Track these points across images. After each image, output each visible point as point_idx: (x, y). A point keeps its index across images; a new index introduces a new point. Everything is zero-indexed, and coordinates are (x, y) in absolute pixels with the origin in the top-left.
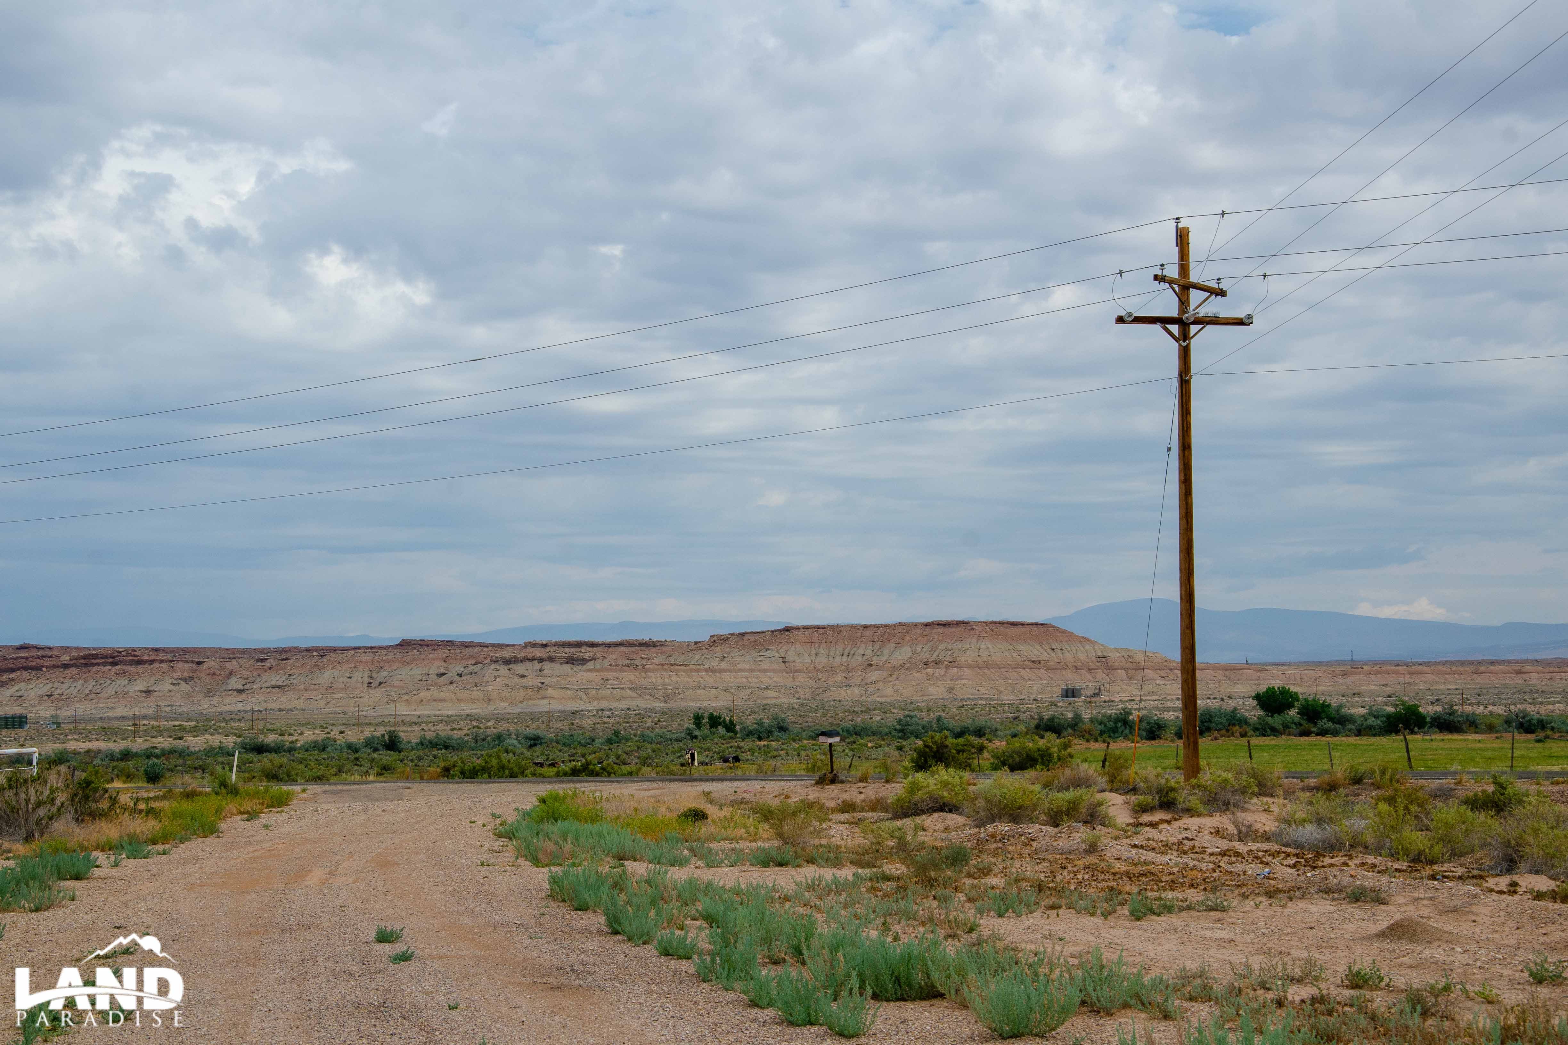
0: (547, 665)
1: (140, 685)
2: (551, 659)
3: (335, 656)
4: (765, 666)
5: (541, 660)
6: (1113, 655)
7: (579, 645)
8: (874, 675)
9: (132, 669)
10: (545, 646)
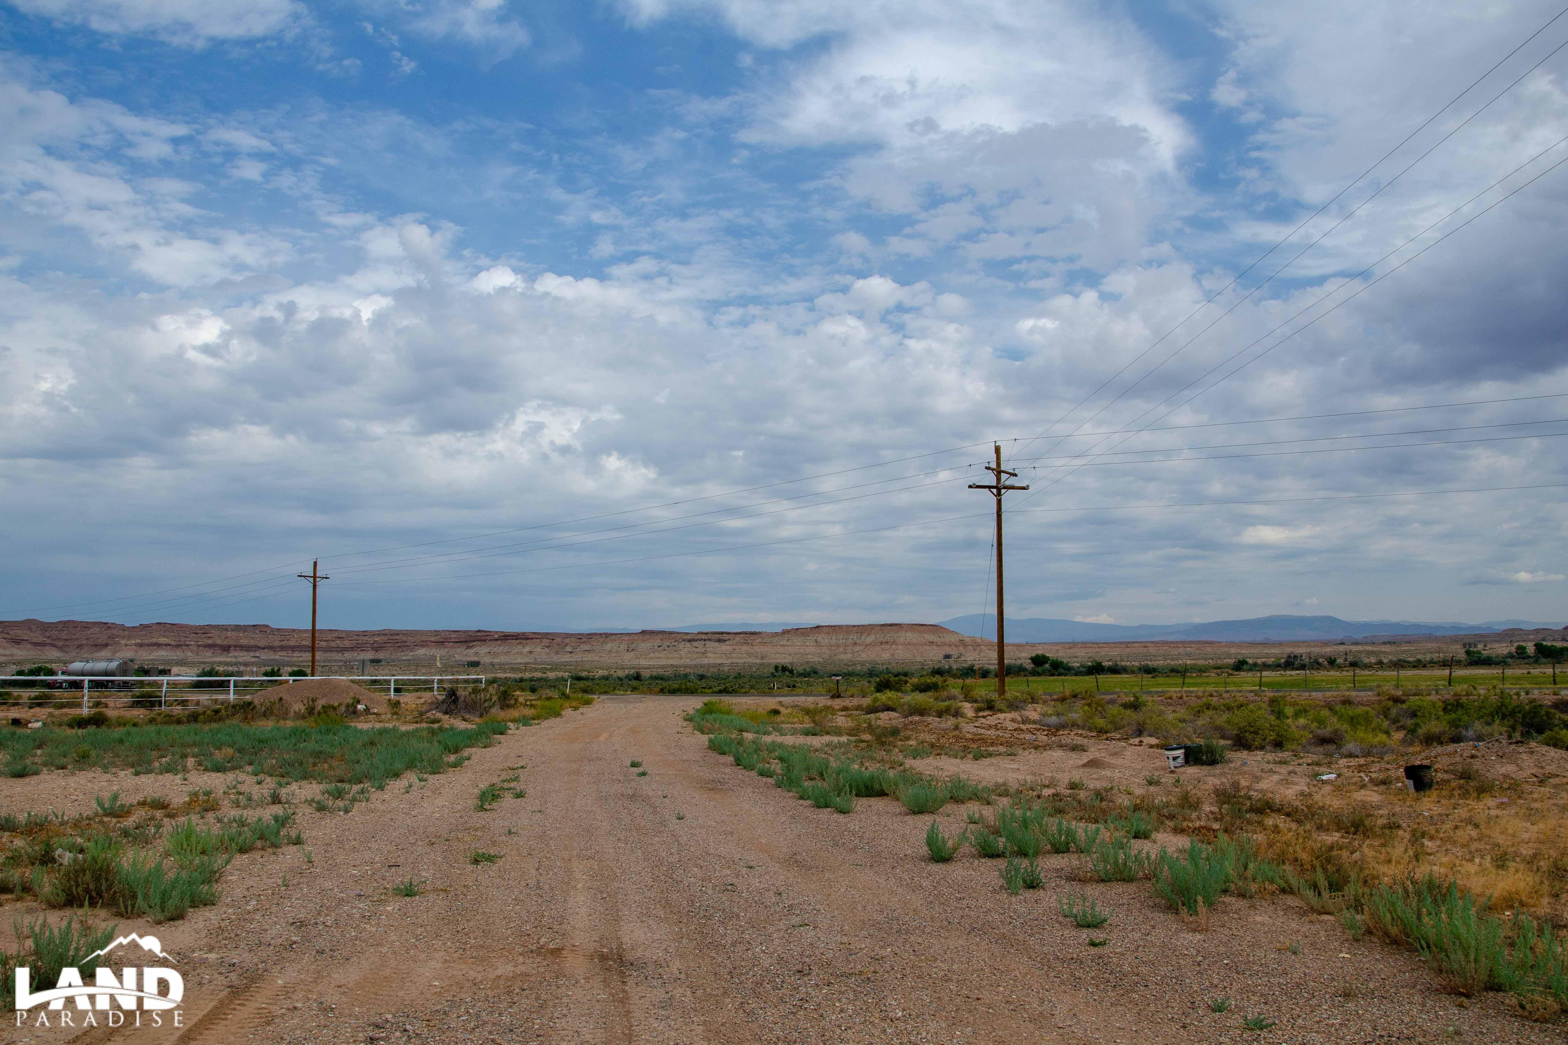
0: (707, 642)
1: (527, 649)
2: (709, 640)
3: (614, 637)
4: (807, 644)
5: (705, 640)
6: (967, 640)
7: (722, 633)
8: (857, 648)
9: (524, 641)
10: (707, 634)
